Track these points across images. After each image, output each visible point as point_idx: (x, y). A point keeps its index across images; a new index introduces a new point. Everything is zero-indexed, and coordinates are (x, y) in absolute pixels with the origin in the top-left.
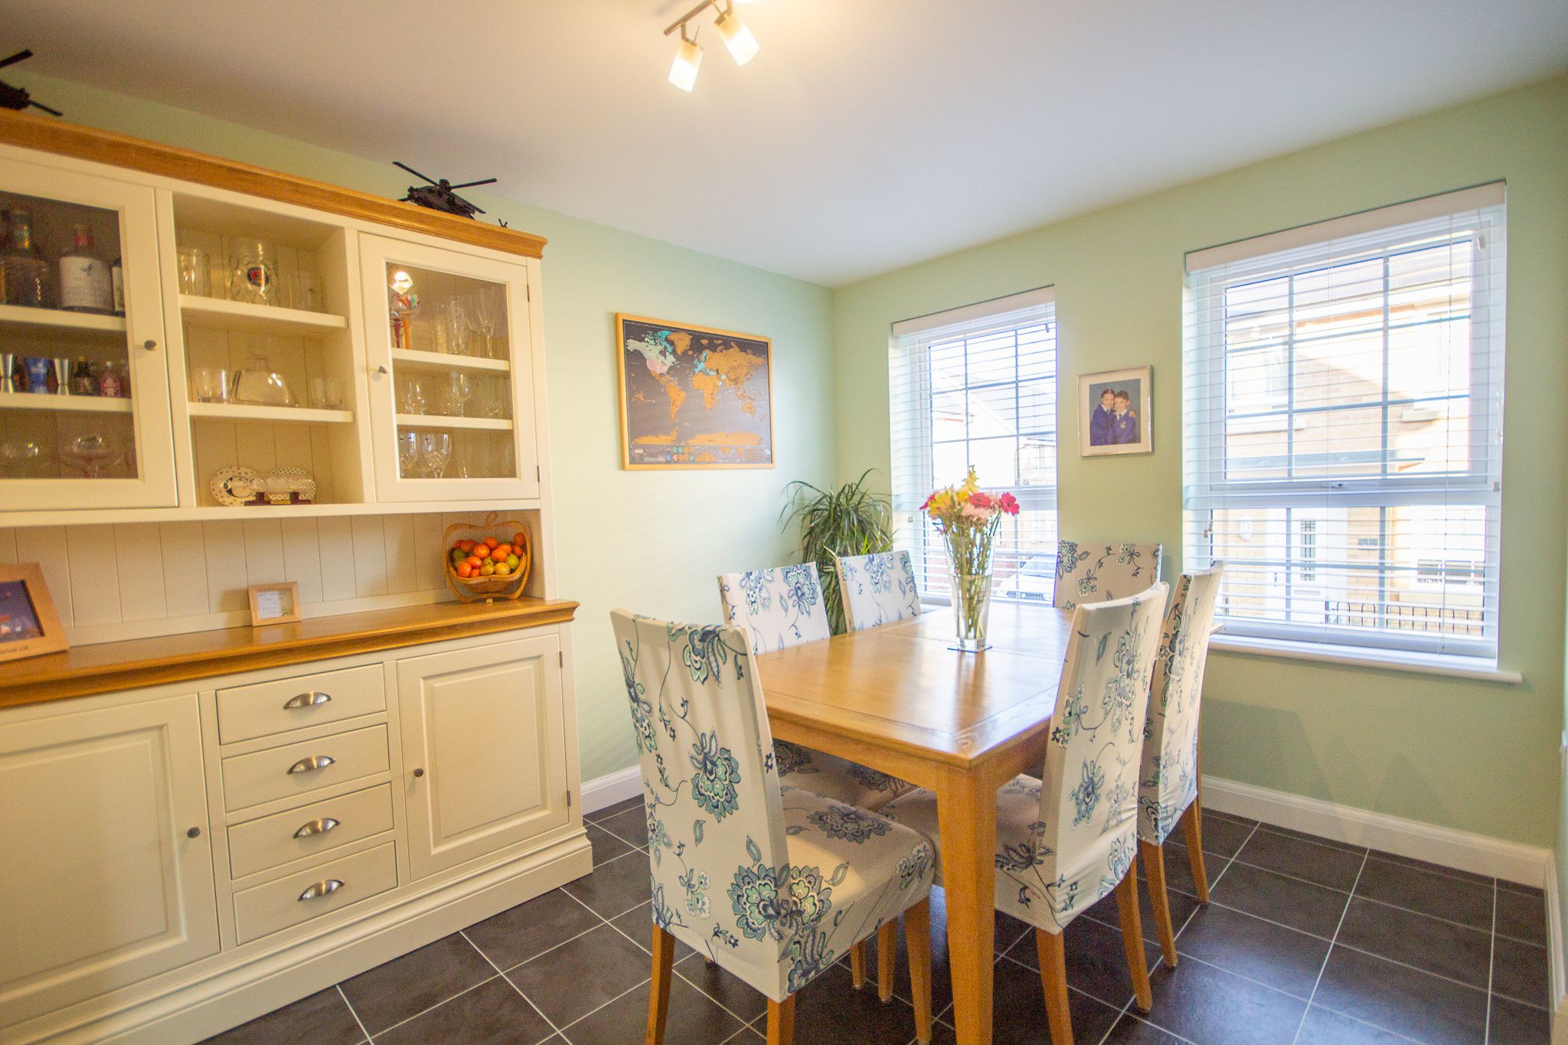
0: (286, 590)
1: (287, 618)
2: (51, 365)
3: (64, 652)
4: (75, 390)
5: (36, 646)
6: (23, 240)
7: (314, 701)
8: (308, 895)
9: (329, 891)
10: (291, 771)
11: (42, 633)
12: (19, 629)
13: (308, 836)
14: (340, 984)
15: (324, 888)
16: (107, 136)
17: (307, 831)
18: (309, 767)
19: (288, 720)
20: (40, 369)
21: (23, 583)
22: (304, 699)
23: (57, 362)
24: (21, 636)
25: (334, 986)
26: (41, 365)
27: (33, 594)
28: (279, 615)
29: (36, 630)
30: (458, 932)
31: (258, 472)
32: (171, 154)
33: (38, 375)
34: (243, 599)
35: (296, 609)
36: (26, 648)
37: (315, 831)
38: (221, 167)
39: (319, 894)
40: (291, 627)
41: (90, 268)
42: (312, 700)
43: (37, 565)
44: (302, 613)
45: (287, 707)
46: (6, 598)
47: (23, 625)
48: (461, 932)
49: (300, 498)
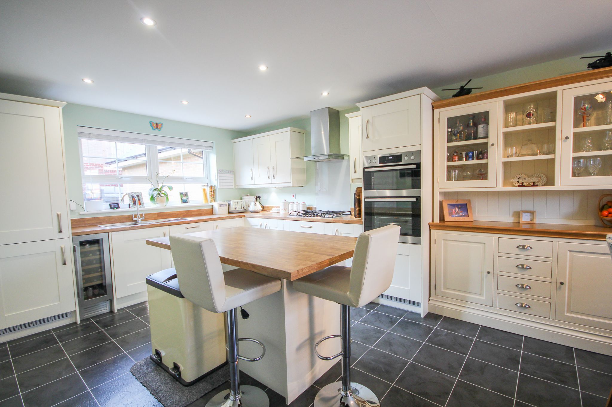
0: (532, 213)
1: (531, 222)
2: (473, 154)
3: (472, 221)
4: (478, 159)
5: (466, 219)
6: (471, 123)
7: (526, 248)
8: (519, 305)
9: (525, 307)
10: (517, 266)
11: (468, 216)
12: (464, 214)
13: (520, 287)
14: (525, 336)
15: (524, 305)
16: (486, 93)
17: (520, 286)
18: (523, 267)
19: (517, 251)
20: (471, 154)
21: (466, 204)
22: (524, 246)
23: (474, 152)
24: (464, 216)
25: (523, 336)
26: (471, 153)
27: (468, 207)
28: (529, 221)
29: (467, 215)
30: (572, 348)
31: (527, 176)
32: (503, 90)
33: (470, 156)
34: (518, 214)
35: (534, 219)
36: (464, 219)
37: (523, 287)
38: (516, 88)
39: (522, 306)
40: (532, 225)
41: (483, 127)
42: (526, 247)
43: (470, 200)
44: (537, 221)
45: (518, 247)
46: (462, 207)
47: (465, 214)
48: (573, 348)
49: (535, 184)
